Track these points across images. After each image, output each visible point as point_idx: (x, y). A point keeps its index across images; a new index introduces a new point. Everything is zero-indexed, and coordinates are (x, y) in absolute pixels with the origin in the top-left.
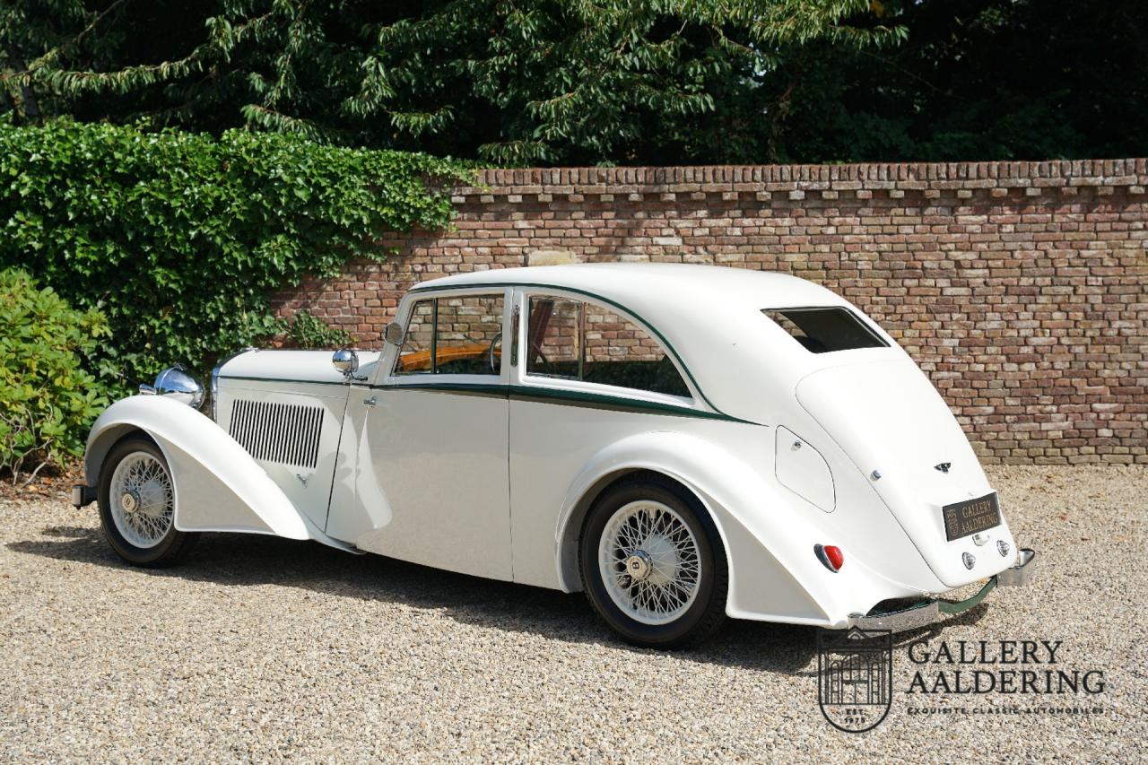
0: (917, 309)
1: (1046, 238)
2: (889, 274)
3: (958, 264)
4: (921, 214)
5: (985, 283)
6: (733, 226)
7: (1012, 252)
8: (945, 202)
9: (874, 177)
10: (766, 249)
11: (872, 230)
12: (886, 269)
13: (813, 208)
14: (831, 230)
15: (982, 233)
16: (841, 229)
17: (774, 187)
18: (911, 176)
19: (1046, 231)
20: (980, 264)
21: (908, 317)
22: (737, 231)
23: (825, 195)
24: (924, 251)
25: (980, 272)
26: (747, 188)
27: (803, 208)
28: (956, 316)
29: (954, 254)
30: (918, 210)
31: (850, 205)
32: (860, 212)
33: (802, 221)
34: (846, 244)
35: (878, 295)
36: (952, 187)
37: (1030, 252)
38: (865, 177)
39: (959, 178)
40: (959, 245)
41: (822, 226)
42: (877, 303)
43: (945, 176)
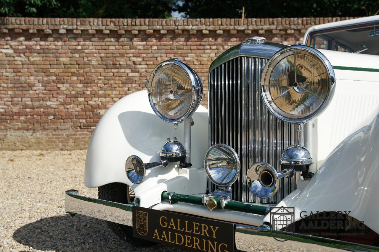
0: (117, 82)
1: (171, 52)
2: (105, 67)
3: (134, 63)
4: (118, 41)
5: (146, 71)
6: (36, 45)
7: (156, 58)
8: (128, 36)
9: (95, 24)
10: (51, 55)
11: (97, 47)
12: (103, 64)
13: (71, 38)
14: (79, 47)
15: (144, 49)
16: (84, 47)
17: (52, 27)
18: (112, 24)
19: (171, 49)
20: (143, 63)
21: (113, 85)
22: (38, 47)
23: (75, 31)
24: (120, 57)
25: (144, 66)
26: (40, 28)
27: (67, 37)
28: (134, 85)
29: (132, 58)
30: (116, 39)
31: (87, 36)
32: (92, 40)
33: (67, 43)
34: (86, 53)
35: (101, 76)
36: (130, 29)
37: (164, 58)
38: (92, 24)
39: (132, 25)
40: (135, 55)
41: (76, 46)
42: (100, 79)
43: (126, 24)
